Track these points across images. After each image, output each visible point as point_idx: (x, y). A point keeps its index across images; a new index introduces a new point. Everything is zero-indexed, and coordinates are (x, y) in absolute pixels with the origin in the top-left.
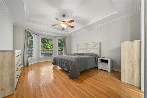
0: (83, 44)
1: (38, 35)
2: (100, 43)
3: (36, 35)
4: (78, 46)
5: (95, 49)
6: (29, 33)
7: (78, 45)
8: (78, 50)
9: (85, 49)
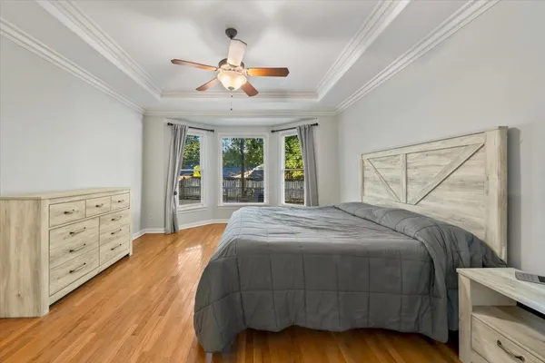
0: (388, 153)
1: (213, 131)
2: (510, 138)
3: (205, 132)
4: (366, 163)
5: (463, 185)
6: (179, 131)
7: (365, 157)
8: (363, 188)
9: (397, 181)
